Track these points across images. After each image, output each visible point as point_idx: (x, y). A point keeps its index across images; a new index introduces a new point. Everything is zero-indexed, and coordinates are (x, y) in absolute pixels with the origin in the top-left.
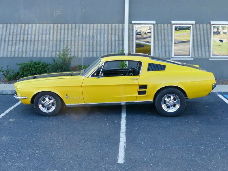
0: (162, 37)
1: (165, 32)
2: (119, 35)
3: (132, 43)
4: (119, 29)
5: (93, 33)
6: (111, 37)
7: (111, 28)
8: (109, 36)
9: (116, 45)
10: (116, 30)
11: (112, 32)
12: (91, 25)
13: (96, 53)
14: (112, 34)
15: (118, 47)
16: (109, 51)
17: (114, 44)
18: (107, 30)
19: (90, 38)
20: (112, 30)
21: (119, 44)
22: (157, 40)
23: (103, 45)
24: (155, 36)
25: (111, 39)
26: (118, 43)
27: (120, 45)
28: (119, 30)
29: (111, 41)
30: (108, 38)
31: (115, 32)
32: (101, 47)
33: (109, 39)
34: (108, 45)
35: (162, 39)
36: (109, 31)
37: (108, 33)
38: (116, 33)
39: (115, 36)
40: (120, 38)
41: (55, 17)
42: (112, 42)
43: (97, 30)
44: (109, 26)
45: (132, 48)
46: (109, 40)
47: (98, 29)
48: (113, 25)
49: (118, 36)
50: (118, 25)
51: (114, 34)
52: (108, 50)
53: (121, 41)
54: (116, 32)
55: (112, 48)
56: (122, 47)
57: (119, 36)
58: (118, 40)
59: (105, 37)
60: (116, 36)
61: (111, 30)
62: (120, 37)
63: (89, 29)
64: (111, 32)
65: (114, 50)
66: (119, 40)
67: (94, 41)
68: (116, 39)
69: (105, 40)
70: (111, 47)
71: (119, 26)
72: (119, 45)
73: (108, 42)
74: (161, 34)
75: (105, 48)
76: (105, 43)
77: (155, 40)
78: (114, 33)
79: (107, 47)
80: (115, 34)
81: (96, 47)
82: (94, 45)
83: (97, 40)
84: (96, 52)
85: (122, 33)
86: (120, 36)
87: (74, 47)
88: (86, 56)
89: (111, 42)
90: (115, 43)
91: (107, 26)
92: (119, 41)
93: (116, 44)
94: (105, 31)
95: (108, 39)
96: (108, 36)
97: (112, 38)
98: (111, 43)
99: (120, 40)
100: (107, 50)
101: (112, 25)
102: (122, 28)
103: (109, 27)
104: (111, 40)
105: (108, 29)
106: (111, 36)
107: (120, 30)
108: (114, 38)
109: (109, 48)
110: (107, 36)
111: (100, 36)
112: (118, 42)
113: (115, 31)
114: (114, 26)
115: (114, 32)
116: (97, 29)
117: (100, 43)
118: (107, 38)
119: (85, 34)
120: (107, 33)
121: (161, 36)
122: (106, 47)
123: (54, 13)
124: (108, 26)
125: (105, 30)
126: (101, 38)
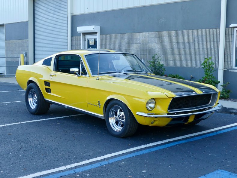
3: (230, 52)
5: (192, 40)
6: (209, 44)
7: (209, 33)
12: (190, 31)
13: (193, 63)
19: (189, 45)
21: (216, 53)
23: (200, 54)
25: (208, 46)
30: (206, 45)
31: (213, 39)
32: (199, 56)
36: (207, 37)
37: (206, 40)
41: (160, 25)
43: (195, 37)
45: (230, 56)
46: (207, 48)
47: (197, 35)
57: (217, 42)
58: (215, 47)
60: (214, 43)
61: (209, 36)
63: (188, 35)
64: (209, 38)
67: (193, 49)
68: (214, 46)
69: (203, 48)
71: (217, 30)
73: (206, 50)
76: (203, 51)
79: (204, 56)
80: (213, 40)
81: (194, 55)
82: (192, 54)
83: (195, 47)
84: (193, 61)
87: (174, 55)
88: (184, 66)
90: (212, 51)
91: (205, 31)
92: (217, 49)
94: (203, 37)
98: (208, 51)
101: (210, 31)
103: (207, 33)
104: (208, 48)
105: (206, 34)
110: (204, 43)
111: (198, 43)
112: (215, 49)
114: (212, 31)
115: (211, 38)
116: (195, 35)
117: (198, 51)
118: (204, 45)
119: (184, 42)
120: (204, 39)
123: (160, 21)
126: (199, 45)
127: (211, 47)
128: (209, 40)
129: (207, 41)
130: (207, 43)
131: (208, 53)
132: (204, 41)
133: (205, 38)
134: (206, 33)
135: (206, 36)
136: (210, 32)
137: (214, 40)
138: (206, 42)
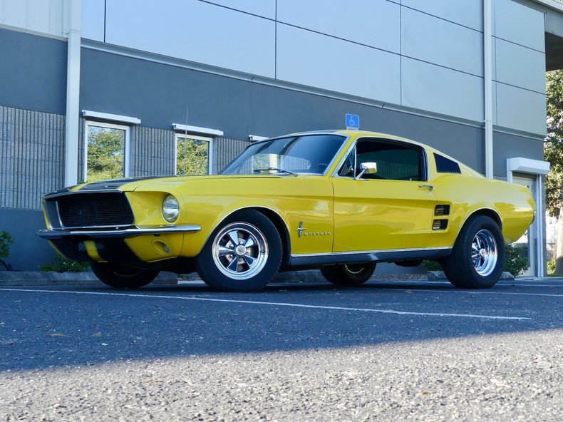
0: (153, 161)
1: (159, 148)
2: (47, 143)
4: (48, 127)
6: (24, 149)
7: (25, 120)
8: (21, 143)
9: (39, 172)
10: (40, 129)
11: (28, 133)
14: (28, 139)
15: (43, 179)
16: (19, 190)
17: (31, 168)
18: (13, 126)
20: (28, 128)
21: (47, 172)
22: (140, 169)
24: (137, 157)
25: (24, 154)
26: (43, 167)
27: (50, 174)
28: (48, 131)
29: (24, 160)
30: (16, 149)
31: (36, 136)
33: (20, 153)
34: (16, 170)
35: (153, 166)
36: (21, 129)
37: (17, 136)
38: (40, 137)
39: (36, 145)
40: (51, 155)
42: (28, 162)
44: (21, 115)
46: (20, 157)
48: (33, 113)
49: (43, 147)
50: (44, 114)
51: (32, 140)
52: (16, 186)
53: (50, 163)
54: (40, 133)
55: (27, 180)
56: (54, 179)
58: (43, 158)
59: (9, 147)
60: (40, 148)
61: (25, 127)
62: (51, 150)
64: (25, 132)
65: (31, 187)
66: (47, 159)
68: (40, 155)
70: (23, 179)
71: (48, 118)
72: (46, 176)
73: (16, 162)
74: (149, 155)
75: (8, 179)
76: (8, 164)
77: (137, 169)
78: (32, 137)
80: (36, 140)
85: (55, 141)
86: (51, 147)
89: (24, 163)
90: (35, 168)
91: (13, 113)
92: (47, 163)
93: (39, 169)
94: (9, 128)
95: (17, 153)
96: (17, 145)
97: (28, 153)
99: (51, 160)
100: (12, 187)
101: (29, 114)
102: (55, 126)
103: (21, 118)
104: (24, 157)
105: (17, 122)
106: (24, 145)
107: (51, 131)
108: (32, 152)
109: (20, 179)
110: (13, 144)
112: (43, 164)
113: (36, 131)
114: (33, 116)
115: (32, 134)
118: (13, 149)
120: (13, 134)
121: (150, 158)
122: (10, 178)
124: (17, 114)
125: (9, 125)
127: (32, 158)
128: (25, 137)
129: (20, 140)
130: (21, 145)
131: (24, 171)
132: (13, 139)
133: (13, 131)
134: (17, 119)
135: (17, 126)
136: (29, 118)
137: (40, 140)
138: (17, 143)
